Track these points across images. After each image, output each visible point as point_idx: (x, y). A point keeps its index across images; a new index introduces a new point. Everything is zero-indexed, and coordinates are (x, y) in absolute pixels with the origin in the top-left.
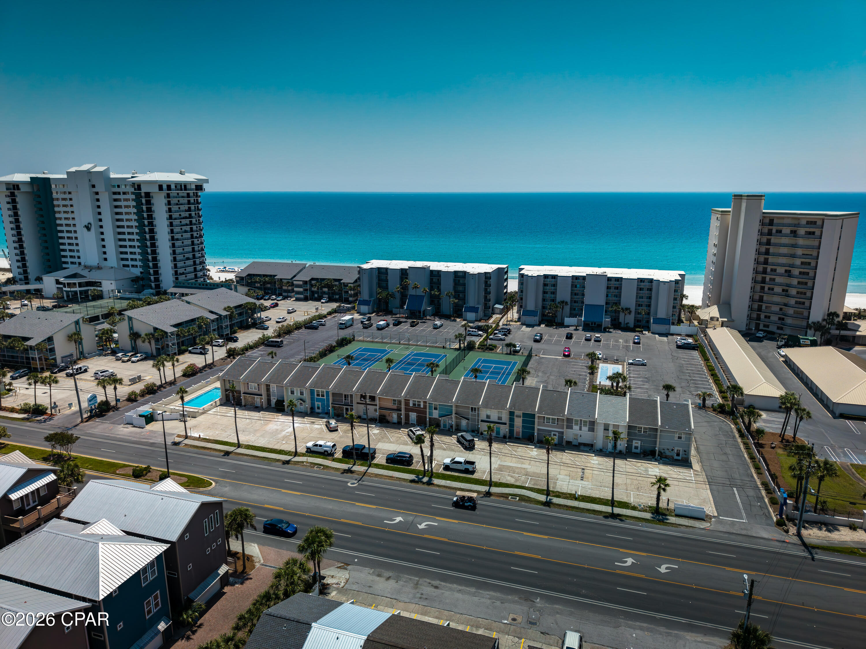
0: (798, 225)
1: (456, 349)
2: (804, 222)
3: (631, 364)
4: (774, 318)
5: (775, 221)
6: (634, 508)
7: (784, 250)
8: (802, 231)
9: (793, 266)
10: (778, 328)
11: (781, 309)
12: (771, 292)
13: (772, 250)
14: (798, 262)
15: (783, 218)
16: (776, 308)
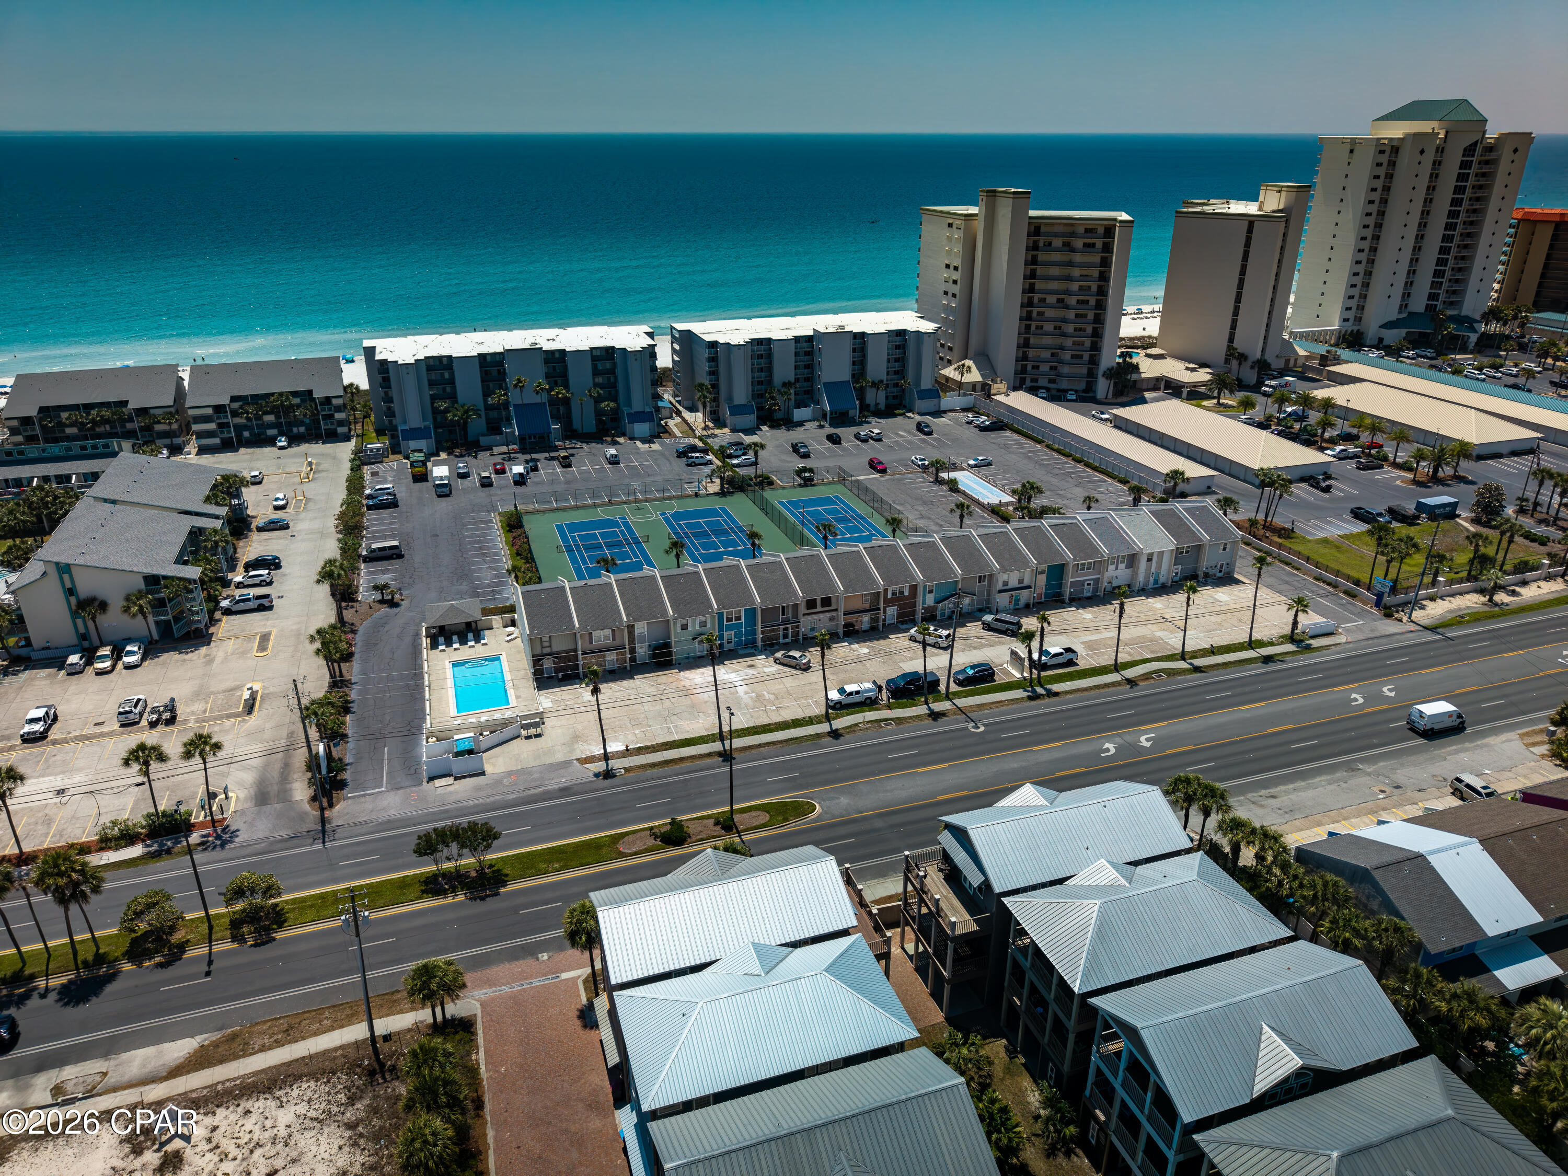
0: (1073, 235)
1: (716, 494)
2: (1081, 230)
3: (975, 466)
4: (1045, 368)
5: (1043, 229)
6: (1271, 644)
7: (1055, 271)
8: (1079, 243)
9: (1067, 292)
10: (1051, 381)
11: (1053, 355)
12: (1039, 331)
13: (1040, 271)
14: (1075, 286)
15: (1052, 224)
16: (1046, 354)
